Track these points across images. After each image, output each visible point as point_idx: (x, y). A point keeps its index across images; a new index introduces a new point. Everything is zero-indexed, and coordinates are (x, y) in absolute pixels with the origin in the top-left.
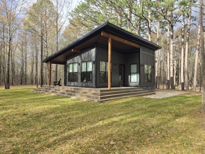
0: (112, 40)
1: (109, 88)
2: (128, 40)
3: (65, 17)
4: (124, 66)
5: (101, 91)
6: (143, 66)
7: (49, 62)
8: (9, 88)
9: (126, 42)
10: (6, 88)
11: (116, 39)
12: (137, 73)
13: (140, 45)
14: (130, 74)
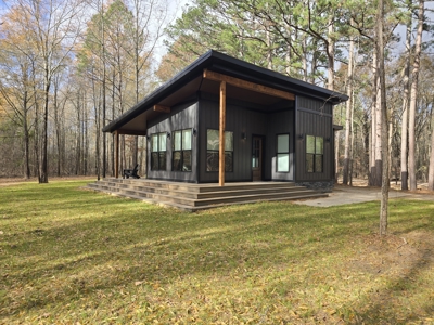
0: (227, 85)
1: (220, 185)
2: (265, 85)
3: (153, 39)
4: (264, 138)
5: (201, 190)
6: (303, 137)
7: (116, 132)
8: (46, 181)
9: (261, 89)
10: (41, 181)
11: (238, 84)
12: (288, 153)
13: (295, 94)
14: (276, 154)
